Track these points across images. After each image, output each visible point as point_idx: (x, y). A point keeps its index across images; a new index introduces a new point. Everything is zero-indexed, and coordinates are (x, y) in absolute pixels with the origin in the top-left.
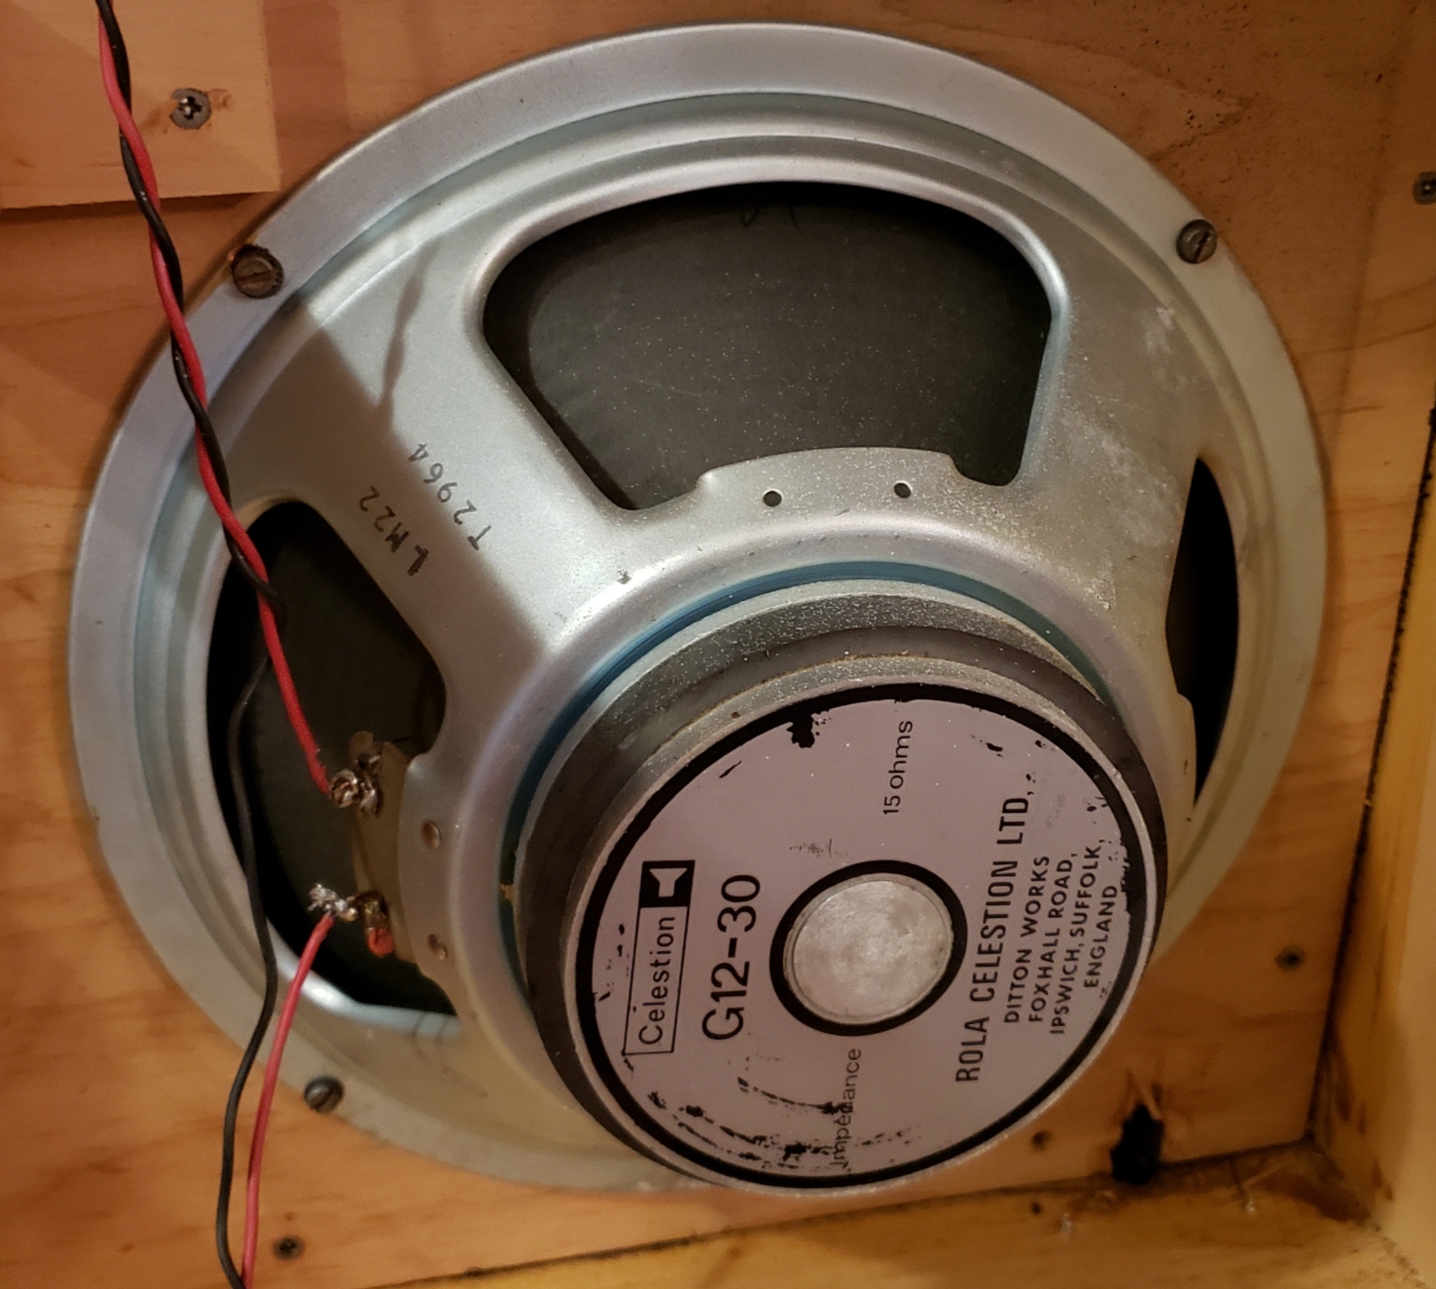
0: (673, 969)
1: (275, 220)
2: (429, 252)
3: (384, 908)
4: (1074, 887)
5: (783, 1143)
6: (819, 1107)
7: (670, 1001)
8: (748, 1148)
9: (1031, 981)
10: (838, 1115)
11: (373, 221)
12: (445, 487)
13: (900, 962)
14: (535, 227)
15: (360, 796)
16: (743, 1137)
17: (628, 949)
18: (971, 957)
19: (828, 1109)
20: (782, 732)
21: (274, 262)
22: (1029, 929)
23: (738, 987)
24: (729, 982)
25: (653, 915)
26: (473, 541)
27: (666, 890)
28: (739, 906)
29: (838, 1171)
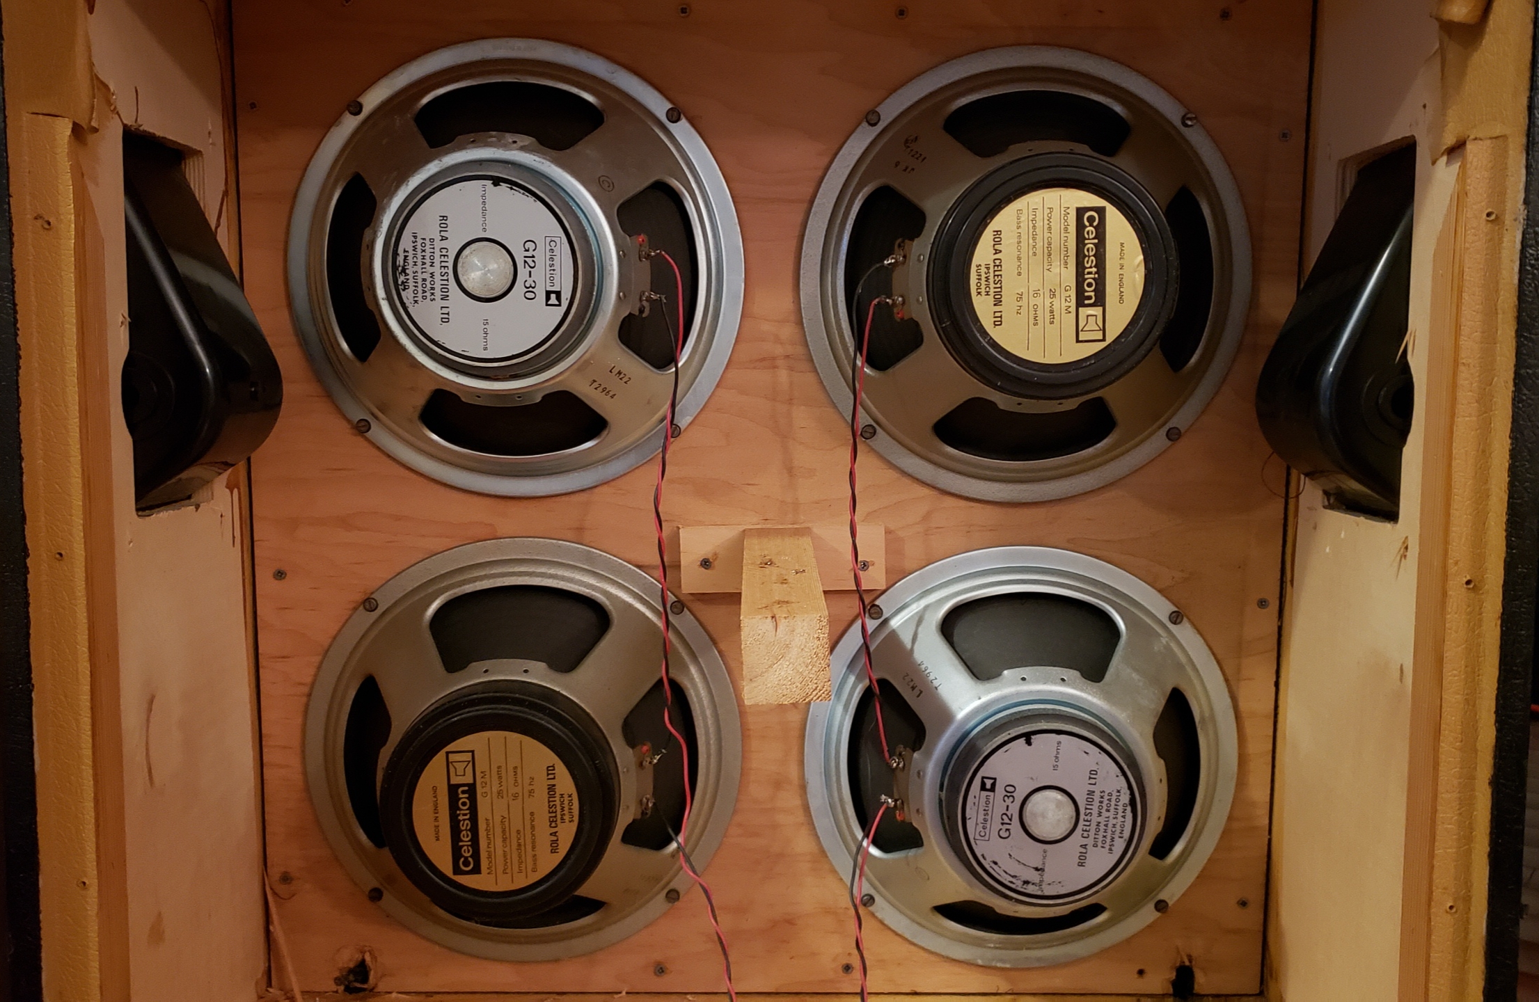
0: (990, 812)
1: (883, 597)
2: (926, 608)
3: (903, 803)
4: (1113, 803)
5: (1023, 880)
6: (1034, 868)
7: (989, 822)
8: (1011, 879)
9: (1101, 833)
10: (1040, 872)
11: (910, 598)
12: (929, 673)
13: (1059, 820)
14: (957, 602)
15: (898, 764)
16: (1010, 875)
17: (977, 804)
18: (1081, 822)
19: (1037, 869)
20: (1022, 740)
21: (881, 609)
22: (1100, 814)
23: (1009, 822)
24: (1007, 820)
25: (984, 794)
26: (936, 688)
27: (988, 786)
28: (1009, 795)
29: (1039, 893)
